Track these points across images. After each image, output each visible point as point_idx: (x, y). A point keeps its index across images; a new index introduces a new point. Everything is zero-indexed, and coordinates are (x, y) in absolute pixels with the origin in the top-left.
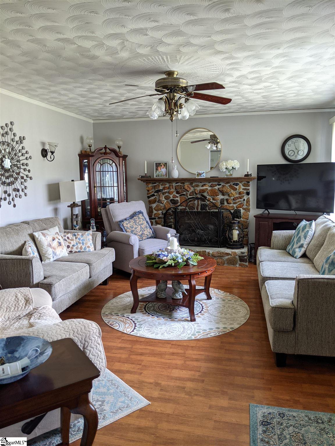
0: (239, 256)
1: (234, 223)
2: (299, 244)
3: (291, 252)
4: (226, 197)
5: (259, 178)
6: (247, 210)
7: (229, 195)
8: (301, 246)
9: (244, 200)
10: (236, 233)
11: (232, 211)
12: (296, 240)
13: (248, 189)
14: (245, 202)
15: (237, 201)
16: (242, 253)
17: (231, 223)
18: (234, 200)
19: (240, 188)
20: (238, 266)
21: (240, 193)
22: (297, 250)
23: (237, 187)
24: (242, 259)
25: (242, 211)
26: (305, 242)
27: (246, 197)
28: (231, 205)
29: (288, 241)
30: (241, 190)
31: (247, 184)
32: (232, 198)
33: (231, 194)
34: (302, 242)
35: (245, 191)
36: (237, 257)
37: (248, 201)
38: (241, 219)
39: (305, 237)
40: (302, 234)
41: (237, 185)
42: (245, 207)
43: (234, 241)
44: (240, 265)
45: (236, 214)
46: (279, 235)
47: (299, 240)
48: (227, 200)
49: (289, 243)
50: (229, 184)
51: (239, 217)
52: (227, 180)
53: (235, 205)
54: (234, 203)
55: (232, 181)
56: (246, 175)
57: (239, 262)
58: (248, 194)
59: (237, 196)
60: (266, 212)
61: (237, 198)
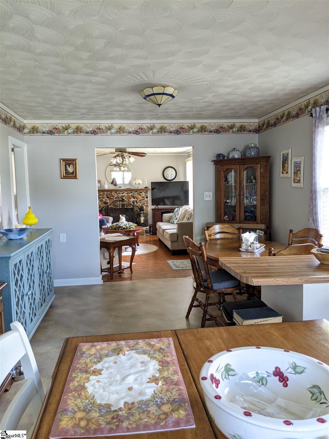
0: (145, 231)
1: (141, 213)
2: (176, 218)
3: (172, 222)
4: (136, 200)
5: (152, 189)
6: (147, 206)
7: (137, 198)
8: (177, 219)
9: (145, 201)
10: (142, 219)
11: (139, 207)
12: (174, 216)
13: (147, 195)
14: (146, 202)
15: (141, 201)
16: (147, 229)
17: (140, 213)
18: (140, 201)
19: (143, 194)
20: (145, 236)
21: (143, 197)
22: (175, 221)
23: (141, 194)
24: (146, 232)
25: (144, 207)
26: (178, 217)
27: (146, 199)
28: (138, 204)
29: (171, 218)
30: (144, 196)
31: (146, 192)
32: (139, 200)
33: (138, 198)
34: (176, 217)
35: (146, 196)
36: (144, 231)
37: (147, 202)
38: (144, 211)
39: (178, 215)
40: (176, 214)
41: (141, 193)
42: (146, 205)
43: (142, 223)
44: (146, 235)
45: (141, 209)
46: (166, 216)
47: (175, 216)
48: (136, 201)
49: (171, 219)
50: (137, 192)
51: (143, 210)
52: (136, 190)
53: (140, 204)
54: (140, 203)
55: (139, 191)
56: (145, 188)
57: (145, 234)
58: (147, 197)
59: (141, 199)
60: (157, 207)
61: (142, 200)
